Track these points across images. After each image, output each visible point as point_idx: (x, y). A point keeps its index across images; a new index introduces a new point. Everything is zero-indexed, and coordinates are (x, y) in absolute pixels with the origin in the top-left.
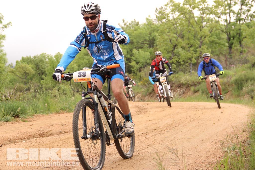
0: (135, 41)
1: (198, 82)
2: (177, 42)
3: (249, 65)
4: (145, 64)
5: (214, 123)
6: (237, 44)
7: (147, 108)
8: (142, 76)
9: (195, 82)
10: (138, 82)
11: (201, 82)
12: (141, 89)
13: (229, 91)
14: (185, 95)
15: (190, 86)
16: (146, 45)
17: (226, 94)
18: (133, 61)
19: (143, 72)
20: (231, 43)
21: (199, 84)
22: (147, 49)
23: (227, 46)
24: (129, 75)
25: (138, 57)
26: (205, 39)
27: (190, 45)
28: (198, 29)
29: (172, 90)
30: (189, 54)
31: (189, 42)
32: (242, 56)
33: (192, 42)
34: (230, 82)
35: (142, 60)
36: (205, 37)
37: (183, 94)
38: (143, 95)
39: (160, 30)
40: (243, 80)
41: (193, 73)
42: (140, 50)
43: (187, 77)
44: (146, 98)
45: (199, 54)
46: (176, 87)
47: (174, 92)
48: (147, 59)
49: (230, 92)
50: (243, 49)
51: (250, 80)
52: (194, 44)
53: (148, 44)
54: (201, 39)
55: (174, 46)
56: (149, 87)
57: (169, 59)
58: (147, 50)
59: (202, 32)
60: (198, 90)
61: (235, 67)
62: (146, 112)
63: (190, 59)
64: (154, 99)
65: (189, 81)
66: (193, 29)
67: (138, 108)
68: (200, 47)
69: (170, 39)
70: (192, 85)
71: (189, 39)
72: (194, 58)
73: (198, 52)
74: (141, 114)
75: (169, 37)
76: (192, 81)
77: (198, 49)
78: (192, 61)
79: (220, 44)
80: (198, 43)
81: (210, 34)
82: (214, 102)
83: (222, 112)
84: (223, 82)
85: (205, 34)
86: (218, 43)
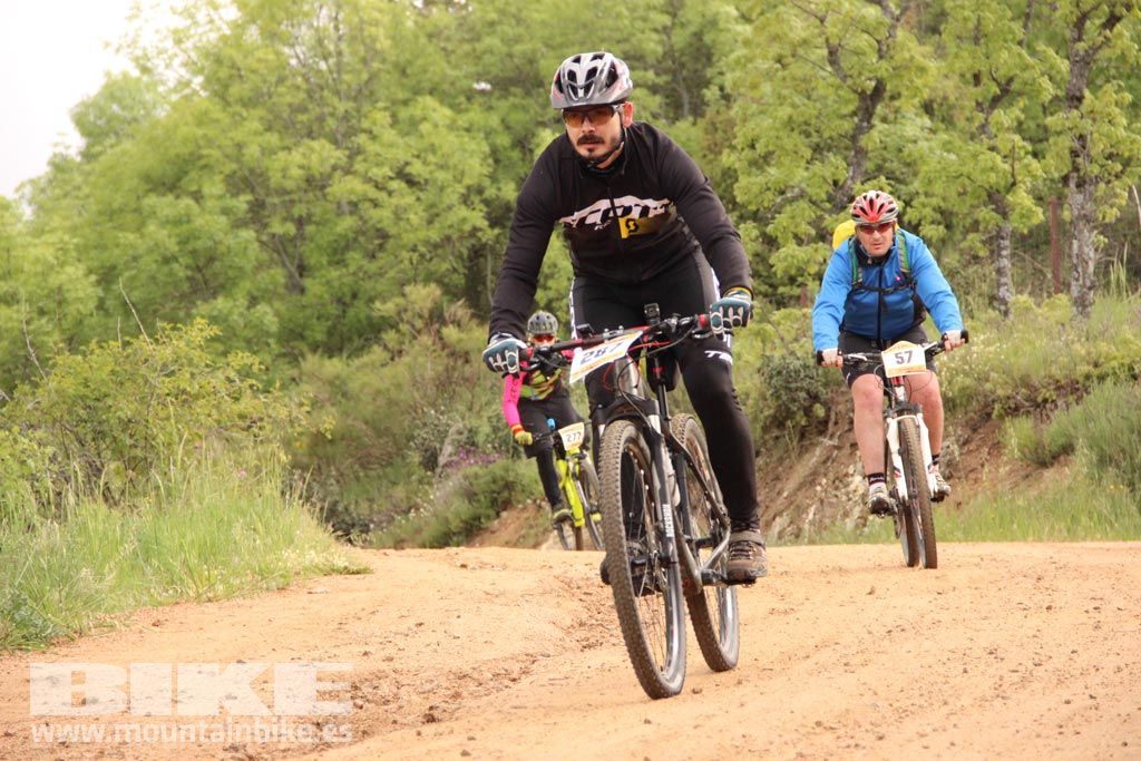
1: (1063, 382)
2: (884, 69)
9: (1035, 381)
11: (1088, 377)
14: (962, 489)
15: (1001, 417)
21: (1071, 399)
26: (1108, 32)
27: (995, 90)
30: (988, 158)
31: (982, 66)
33: (1006, 59)
36: (1113, 20)
41: (1028, 309)
45: (1068, 156)
52: (1027, 75)
54: (1080, 39)
55: (862, 95)
57: (828, 205)
60: (1062, 441)
63: (996, 198)
65: (993, 375)
67: (583, 597)
68: (1075, 103)
69: (827, 40)
70: (1017, 409)
71: (982, 41)
72: (1028, 192)
73: (1055, 144)
74: (601, 644)
75: (818, 22)
76: (1017, 375)
77: (1055, 117)
78: (1014, 216)
80: (1059, 72)
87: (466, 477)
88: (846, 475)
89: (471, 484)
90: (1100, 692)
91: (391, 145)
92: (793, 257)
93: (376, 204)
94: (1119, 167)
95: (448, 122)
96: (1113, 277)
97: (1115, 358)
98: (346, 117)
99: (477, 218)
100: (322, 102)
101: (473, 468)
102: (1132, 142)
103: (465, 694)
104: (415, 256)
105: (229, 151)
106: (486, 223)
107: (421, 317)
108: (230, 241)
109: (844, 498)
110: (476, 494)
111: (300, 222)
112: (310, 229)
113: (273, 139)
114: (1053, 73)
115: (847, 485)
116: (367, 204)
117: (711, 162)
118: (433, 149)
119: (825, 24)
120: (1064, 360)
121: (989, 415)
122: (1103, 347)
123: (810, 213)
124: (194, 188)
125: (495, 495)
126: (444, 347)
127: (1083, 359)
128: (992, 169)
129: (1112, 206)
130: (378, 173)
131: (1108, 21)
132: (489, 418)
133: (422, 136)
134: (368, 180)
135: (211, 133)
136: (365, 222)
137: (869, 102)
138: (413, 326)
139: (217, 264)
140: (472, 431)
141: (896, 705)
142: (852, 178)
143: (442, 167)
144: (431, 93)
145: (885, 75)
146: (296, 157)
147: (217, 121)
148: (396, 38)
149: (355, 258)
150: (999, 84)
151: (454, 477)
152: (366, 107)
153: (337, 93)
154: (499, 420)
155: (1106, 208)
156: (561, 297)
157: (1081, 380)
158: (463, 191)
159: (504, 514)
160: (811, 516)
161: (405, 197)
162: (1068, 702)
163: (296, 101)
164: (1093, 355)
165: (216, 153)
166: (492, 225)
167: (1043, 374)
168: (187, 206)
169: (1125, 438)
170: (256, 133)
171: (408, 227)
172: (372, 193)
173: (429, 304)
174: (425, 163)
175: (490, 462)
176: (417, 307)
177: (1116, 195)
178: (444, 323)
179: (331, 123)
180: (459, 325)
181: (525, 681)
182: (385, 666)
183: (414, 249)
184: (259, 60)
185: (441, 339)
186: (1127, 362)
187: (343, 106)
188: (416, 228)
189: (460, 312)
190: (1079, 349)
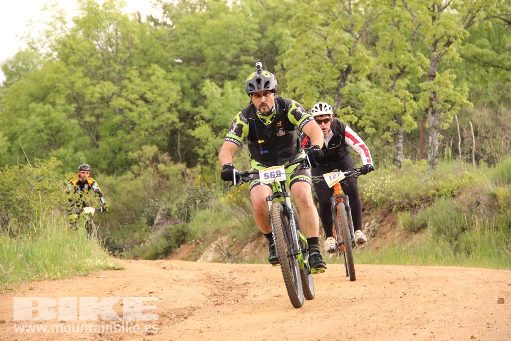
0: (208, 52)
1: (423, 197)
2: (351, 60)
5: (472, 337)
9: (412, 196)
10: (220, 194)
11: (434, 195)
12: (228, 218)
14: (379, 242)
15: (396, 211)
16: (246, 66)
18: (202, 121)
21: (426, 204)
24: (188, 171)
25: (220, 107)
26: (447, 48)
27: (398, 71)
28: (425, 13)
30: (395, 100)
31: (393, 61)
33: (404, 58)
36: (449, 43)
37: (374, 236)
38: (234, 239)
39: (295, 17)
41: (409, 165)
42: (228, 84)
43: (385, 179)
44: (244, 250)
45: (428, 101)
52: (412, 65)
54: (435, 51)
55: (342, 71)
59: (439, 24)
60: (422, 222)
62: (243, 296)
63: (397, 117)
65: (394, 193)
66: (408, 15)
67: (216, 283)
68: (432, 78)
69: (327, 47)
70: (403, 208)
71: (394, 50)
72: (411, 115)
73: (423, 95)
74: (223, 303)
75: (324, 39)
76: (403, 193)
77: (424, 83)
78: (405, 125)
79: (498, 67)
80: (425, 64)
81: (465, 31)
82: (477, 266)
83: (503, 299)
84: (507, 197)
85: (448, 32)
86: (492, 62)
87: (166, 229)
89: (168, 233)
90: (435, 330)
91: (138, 85)
93: (131, 110)
94: (450, 106)
95: (163, 76)
96: (446, 153)
97: (446, 188)
98: (119, 72)
99: (174, 117)
100: (109, 65)
101: (169, 225)
102: (456, 95)
103: (164, 323)
104: (147, 133)
105: (68, 85)
106: (177, 120)
107: (149, 159)
108: (67, 123)
110: (170, 237)
111: (98, 117)
112: (102, 120)
113: (87, 80)
114: (423, 65)
116: (127, 110)
118: (156, 87)
119: (327, 40)
120: (424, 188)
121: (391, 210)
122: (441, 182)
124: (52, 100)
125: (178, 238)
126: (158, 173)
127: (432, 188)
128: (396, 105)
129: (446, 122)
130: (132, 97)
131: (447, 43)
132: (177, 204)
133: (152, 82)
134: (127, 99)
135: (60, 76)
136: (126, 118)
137: (344, 74)
138: (145, 163)
139: (61, 134)
140: (169, 210)
142: (337, 106)
143: (160, 95)
144: (156, 62)
145: (352, 63)
146: (98, 89)
147: (63, 72)
148: (142, 40)
149: (121, 133)
150: (400, 68)
151: (161, 229)
152: (128, 68)
153: (115, 61)
154: (181, 205)
155: (444, 123)
156: (210, 154)
157: (431, 196)
158: (169, 106)
159: (182, 246)
161: (143, 107)
163: (98, 64)
164: (437, 186)
165: (61, 85)
166: (181, 121)
167: (415, 193)
168: (49, 108)
169: (448, 223)
170: (80, 78)
171: (144, 120)
172: (129, 105)
173: (152, 154)
174: (153, 93)
175: (176, 223)
176: (147, 155)
177: (448, 118)
178: (158, 162)
179: (113, 74)
180: (165, 164)
181: (190, 318)
183: (147, 130)
184: (83, 46)
185: (157, 169)
186: (451, 189)
187: (118, 67)
188: (148, 121)
189: (166, 158)
190: (431, 183)
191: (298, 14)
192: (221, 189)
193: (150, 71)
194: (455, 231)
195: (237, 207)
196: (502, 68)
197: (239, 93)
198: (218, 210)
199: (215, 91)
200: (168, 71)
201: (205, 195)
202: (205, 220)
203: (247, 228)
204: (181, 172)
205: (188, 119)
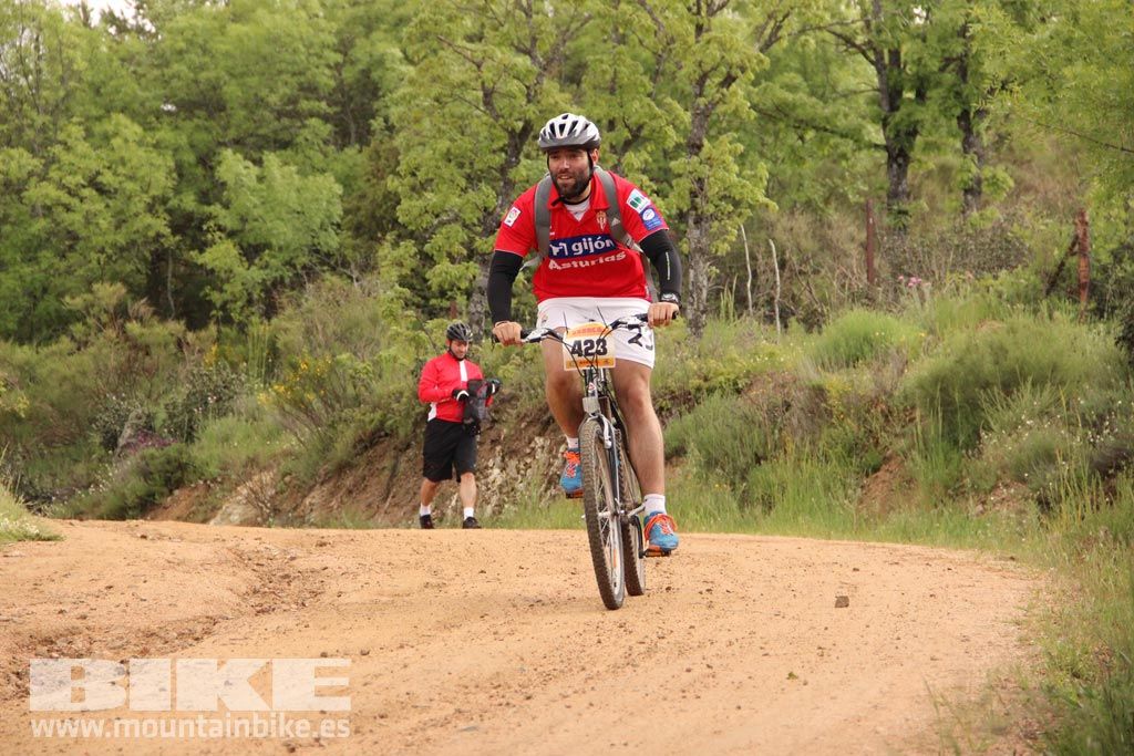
0: (232, 90)
1: (677, 393)
2: (531, 111)
3: (1025, 277)
4: (304, 260)
5: (791, 675)
6: (944, 130)
7: (317, 566)
8: (285, 345)
10: (257, 385)
11: (699, 389)
12: (272, 436)
13: (887, 460)
16: (314, 121)
17: (867, 475)
18: (218, 234)
19: (290, 318)
20: (903, 128)
21: (683, 408)
22: (326, 155)
23: (876, 146)
24: (190, 336)
25: (255, 206)
26: (725, 90)
27: (627, 134)
28: (681, 17)
29: (498, 448)
31: (616, 113)
32: (975, 214)
33: (637, 108)
34: (896, 393)
35: (283, 232)
36: (729, 80)
38: (287, 479)
39: (415, 20)
40: (986, 386)
42: (271, 159)
44: (307, 501)
45: (687, 197)
46: (523, 425)
47: (513, 463)
48: (322, 227)
49: (893, 465)
50: (987, 172)
51: (1030, 379)
52: (654, 123)
53: (326, 118)
54: (701, 95)
55: (512, 133)
56: (332, 426)
57: (479, 229)
58: (318, 158)
59: (709, 42)
60: (675, 444)
61: (927, 296)
62: (315, 594)
64: (369, 506)
66: (647, 21)
67: (255, 567)
68: (696, 150)
69: (483, 83)
71: (617, 92)
73: (678, 185)
74: (274, 609)
75: (475, 67)
77: (677, 162)
79: (826, 130)
80: (682, 122)
81: (761, 55)
82: (785, 534)
83: (846, 599)
84: (846, 392)
85: (727, 57)
86: (813, 120)
87: (143, 458)
88: (487, 467)
89: (147, 464)
90: (716, 662)
91: (84, 156)
92: (446, 273)
93: (68, 209)
94: (731, 208)
95: (137, 139)
96: (723, 303)
97: (722, 374)
98: (43, 129)
99: (160, 225)
100: (21, 114)
101: (150, 450)
102: (743, 187)
103: (152, 650)
104: (103, 258)
106: (168, 231)
107: (106, 312)
109: (484, 488)
110: (151, 473)
114: (677, 122)
115: (486, 477)
116: (60, 209)
117: (373, 186)
118: (123, 162)
119: (482, 69)
120: (679, 373)
122: (712, 363)
123: (463, 235)
125: (169, 475)
126: (127, 340)
127: (696, 373)
129: (725, 240)
130: (71, 181)
131: (725, 80)
132: (166, 405)
133: (113, 149)
134: (61, 186)
136: (58, 224)
137: (518, 140)
138: (99, 320)
140: (150, 417)
141: (540, 669)
142: (501, 206)
143: (132, 178)
144: (123, 111)
145: (533, 117)
148: (92, 61)
149: (47, 256)
150: (630, 131)
151: (132, 457)
152: (62, 122)
153: (35, 106)
154: (175, 406)
155: (718, 243)
156: (236, 302)
157: (693, 391)
158: (149, 200)
159: (176, 492)
160: (453, 503)
161: (96, 204)
162: (689, 671)
164: (704, 371)
166: (174, 233)
167: (660, 384)
169: (728, 444)
171: (97, 231)
172: (65, 198)
173: (114, 301)
174: (115, 174)
175: (165, 445)
176: (104, 303)
177: (727, 232)
178: (128, 318)
179: (29, 134)
180: (141, 321)
181: (207, 641)
182: (78, 623)
183: (102, 251)
185: (124, 332)
186: (732, 377)
187: (40, 119)
188: (104, 232)
189: (143, 310)
190: (693, 365)
191: (421, 15)
192: (259, 375)
193: (108, 127)
194: (742, 461)
195: (294, 411)
196: (832, 132)
197: (296, 177)
198: (254, 417)
199: (245, 172)
200: (148, 127)
201: (225, 387)
202: (226, 439)
203: (314, 454)
204: (174, 339)
205: (190, 228)
